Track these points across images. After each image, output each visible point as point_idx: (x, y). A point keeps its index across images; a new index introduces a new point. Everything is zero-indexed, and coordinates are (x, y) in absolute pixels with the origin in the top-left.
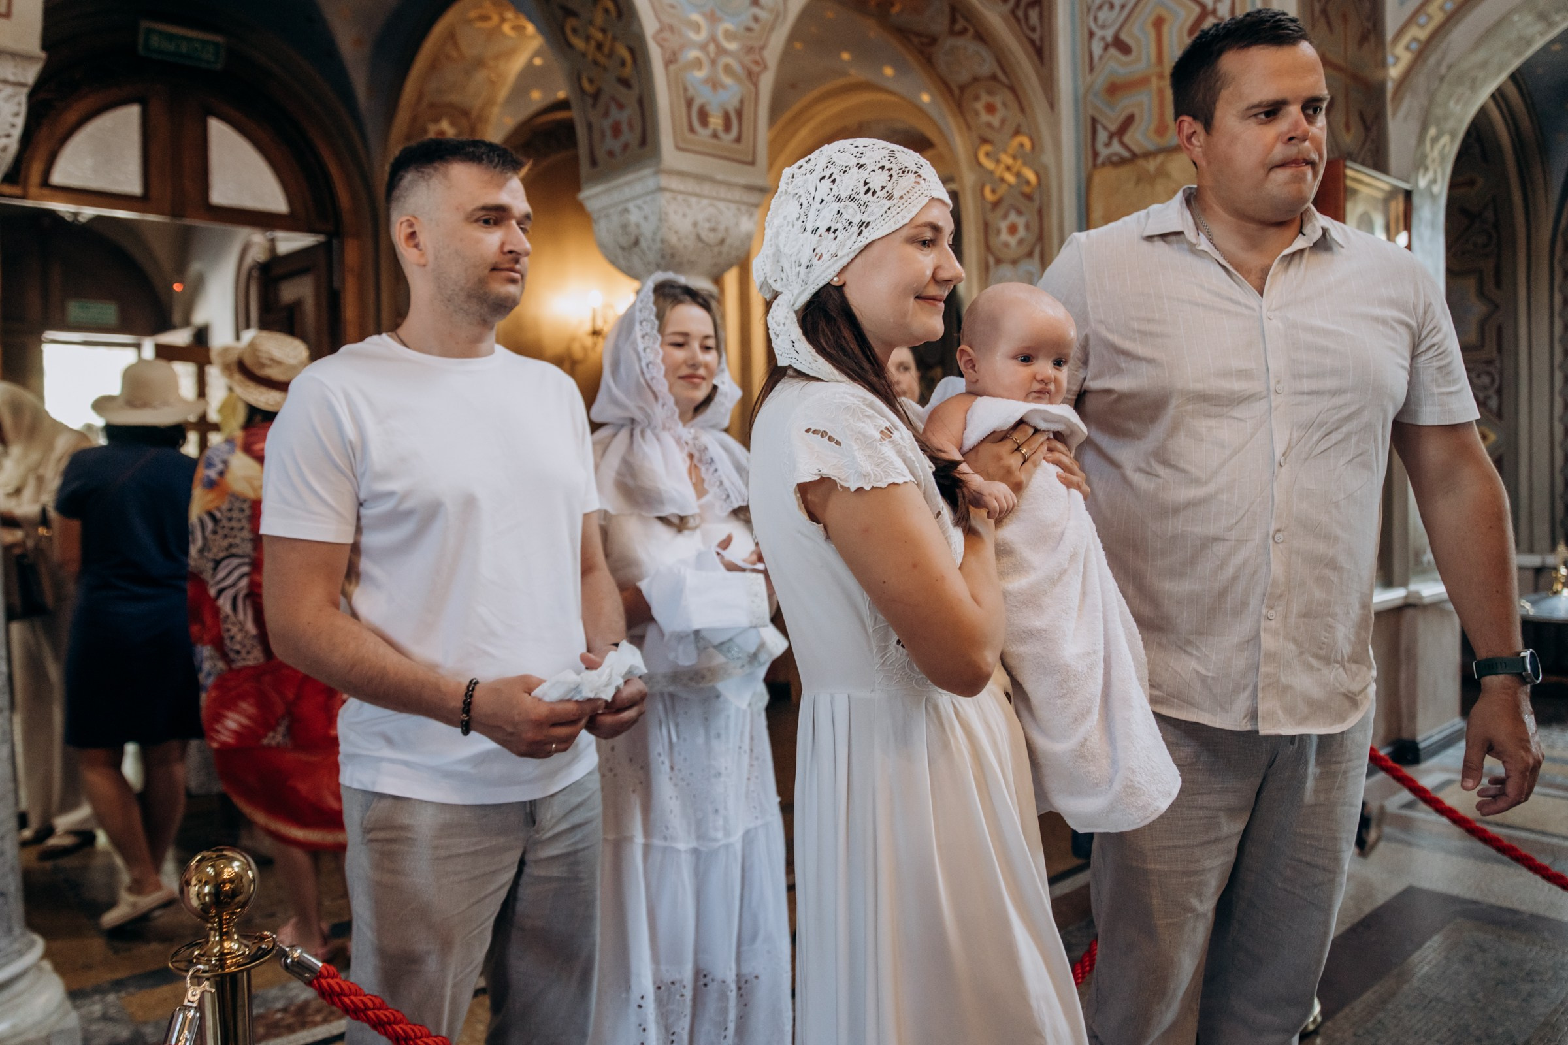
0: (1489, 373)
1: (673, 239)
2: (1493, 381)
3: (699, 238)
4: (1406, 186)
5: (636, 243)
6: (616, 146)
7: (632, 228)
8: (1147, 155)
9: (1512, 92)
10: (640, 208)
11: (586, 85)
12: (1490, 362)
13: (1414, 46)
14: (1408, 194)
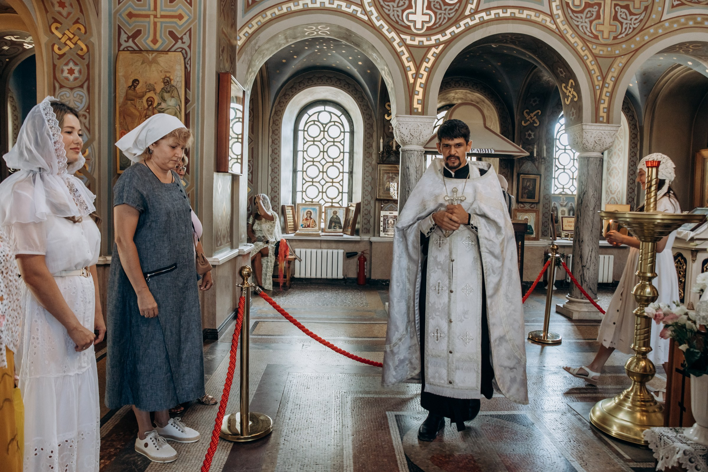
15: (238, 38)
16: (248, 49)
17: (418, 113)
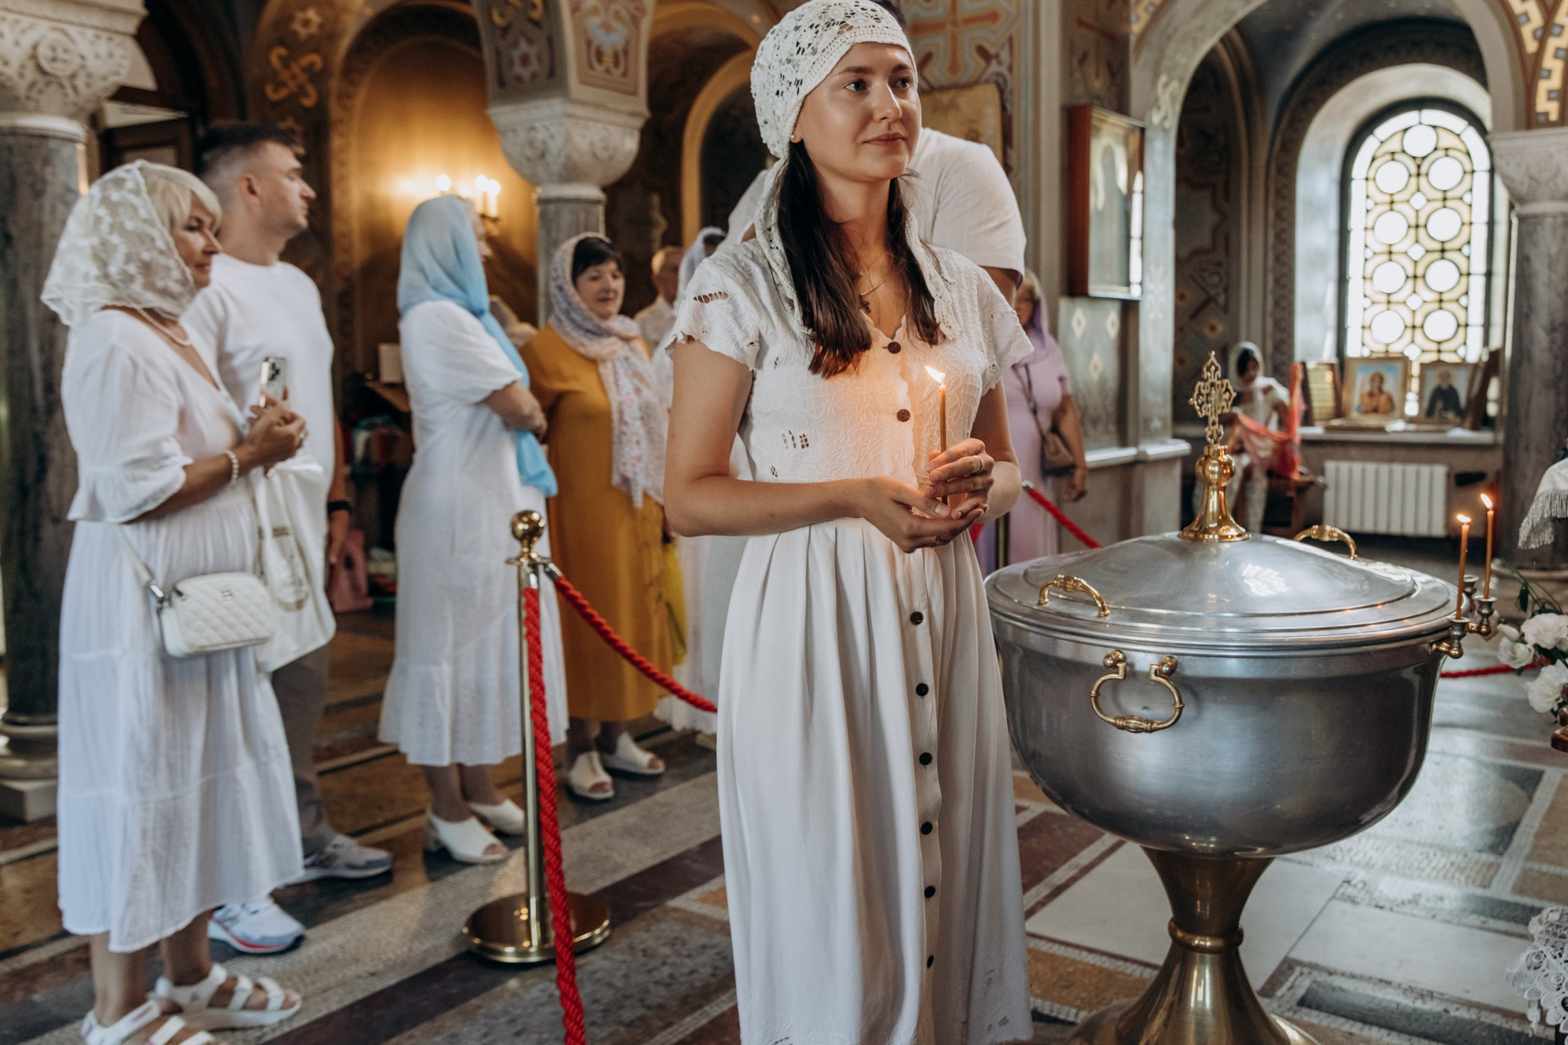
0: (1218, 274)
1: (576, 156)
2: (1221, 280)
3: (594, 155)
4: (1139, 124)
5: (542, 156)
6: (525, 73)
7: (539, 145)
8: (943, 89)
9: (1236, 38)
10: (547, 128)
11: (497, 19)
12: (1219, 264)
13: (1151, 9)
14: (1143, 131)
15: (1133, 18)
16: (1154, 38)
17: (1549, 124)
